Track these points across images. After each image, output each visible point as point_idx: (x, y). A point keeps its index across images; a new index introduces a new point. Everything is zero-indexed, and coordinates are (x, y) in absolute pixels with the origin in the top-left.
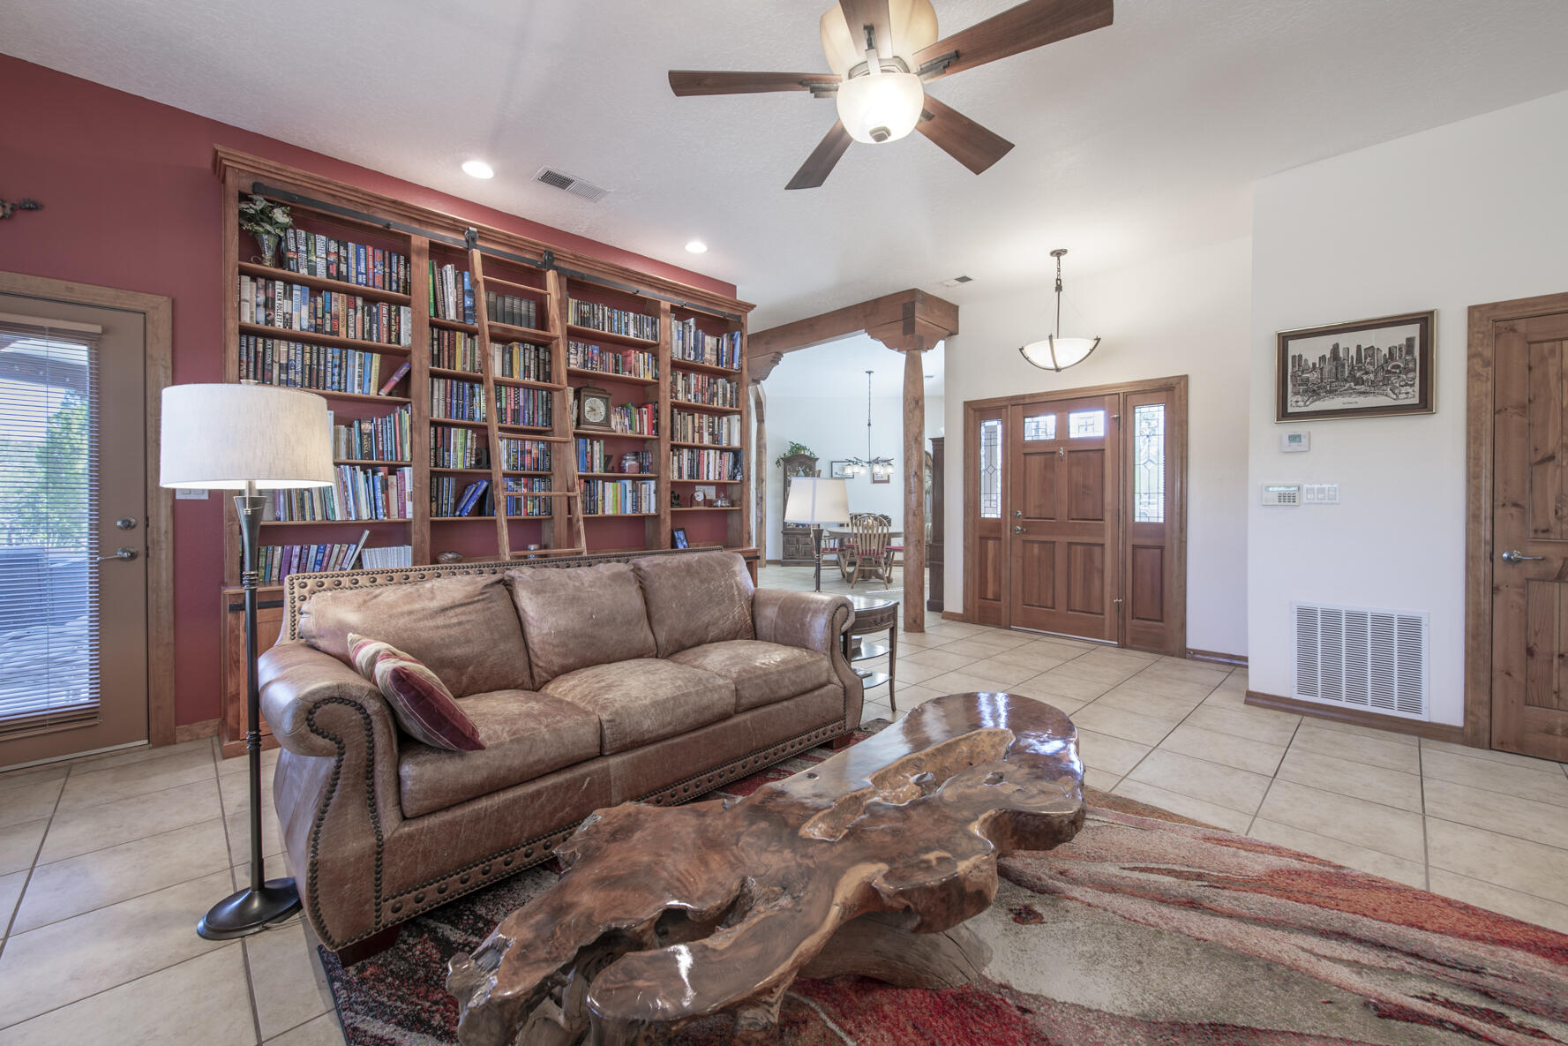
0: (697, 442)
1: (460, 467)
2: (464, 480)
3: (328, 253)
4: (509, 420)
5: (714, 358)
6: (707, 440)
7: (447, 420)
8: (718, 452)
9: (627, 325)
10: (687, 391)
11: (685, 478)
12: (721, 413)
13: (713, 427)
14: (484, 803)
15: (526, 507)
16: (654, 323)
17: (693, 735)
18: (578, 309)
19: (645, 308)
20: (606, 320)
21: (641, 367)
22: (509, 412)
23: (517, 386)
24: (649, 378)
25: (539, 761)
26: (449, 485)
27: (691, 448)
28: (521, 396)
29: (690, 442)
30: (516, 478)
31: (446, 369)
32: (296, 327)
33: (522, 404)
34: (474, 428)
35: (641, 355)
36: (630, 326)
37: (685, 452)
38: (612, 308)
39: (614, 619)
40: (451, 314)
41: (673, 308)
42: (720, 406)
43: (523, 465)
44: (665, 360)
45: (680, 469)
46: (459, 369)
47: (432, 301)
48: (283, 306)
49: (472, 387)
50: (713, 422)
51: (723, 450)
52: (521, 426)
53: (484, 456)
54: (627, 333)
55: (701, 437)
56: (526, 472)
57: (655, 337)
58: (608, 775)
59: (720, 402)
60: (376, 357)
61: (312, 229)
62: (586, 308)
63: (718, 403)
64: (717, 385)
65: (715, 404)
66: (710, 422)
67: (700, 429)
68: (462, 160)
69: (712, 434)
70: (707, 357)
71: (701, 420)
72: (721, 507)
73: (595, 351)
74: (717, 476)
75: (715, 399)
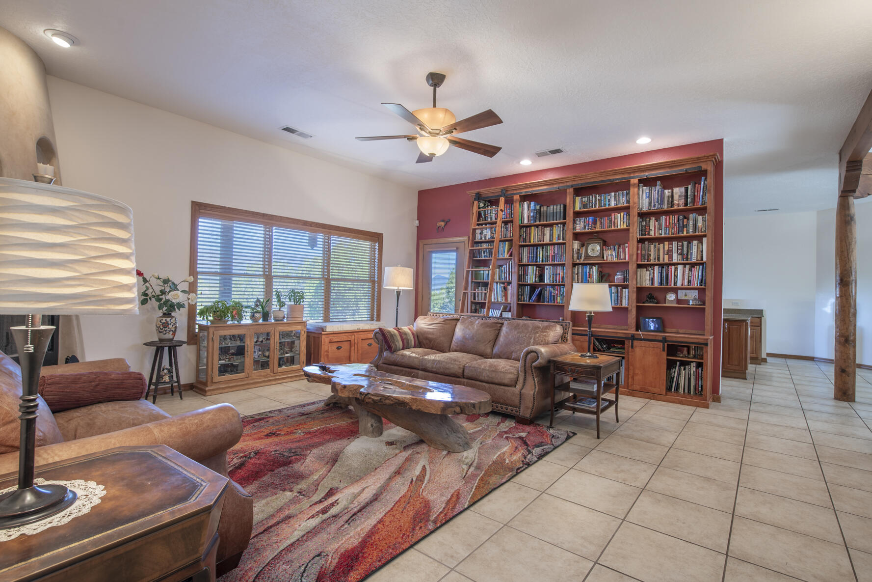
0: (666, 261)
1: (531, 282)
2: (533, 287)
3: (495, 211)
4: (550, 260)
5: (682, 201)
6: (676, 258)
7: (528, 263)
8: (687, 267)
9: (609, 200)
10: (660, 228)
11: (656, 285)
12: (689, 239)
13: (682, 250)
14: (393, 367)
15: (557, 299)
16: (628, 194)
17: (444, 377)
18: (581, 202)
19: (623, 186)
20: (597, 201)
21: (620, 221)
22: (550, 257)
23: (554, 244)
24: (625, 227)
25: (403, 362)
26: (527, 289)
27: (662, 266)
28: (556, 249)
29: (661, 262)
30: (553, 286)
31: (528, 243)
32: (487, 238)
33: (556, 252)
34: (538, 266)
35: (619, 215)
36: (612, 200)
37: (656, 268)
38: (600, 194)
40: (526, 221)
41: (640, 181)
42: (691, 233)
43: (556, 281)
44: (634, 212)
45: (652, 280)
46: (532, 242)
47: (520, 218)
48: (485, 232)
49: (537, 249)
50: (682, 246)
51: (693, 265)
52: (556, 262)
53: (541, 277)
54: (609, 205)
55: (671, 257)
56: (558, 283)
57: (628, 202)
58: (418, 375)
59: (691, 230)
60: (507, 243)
61: (491, 206)
62: (585, 199)
63: (688, 232)
64: (688, 219)
65: (685, 233)
66: (680, 246)
67: (669, 253)
68: (519, 162)
69: (682, 254)
70: (676, 202)
71: (670, 246)
72: (692, 305)
73: (590, 220)
74: (686, 284)
75: (685, 229)
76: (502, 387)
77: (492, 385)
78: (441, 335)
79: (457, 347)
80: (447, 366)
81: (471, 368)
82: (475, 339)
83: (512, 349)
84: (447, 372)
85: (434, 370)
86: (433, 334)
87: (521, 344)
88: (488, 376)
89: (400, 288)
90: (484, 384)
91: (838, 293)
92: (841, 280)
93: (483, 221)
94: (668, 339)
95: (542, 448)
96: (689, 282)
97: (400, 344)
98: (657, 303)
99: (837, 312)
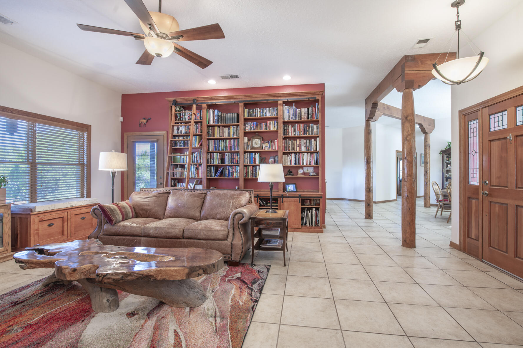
0: (298, 150)
1: (216, 164)
2: (217, 167)
3: (188, 114)
4: (229, 149)
5: (306, 116)
6: (303, 149)
7: (214, 151)
8: (309, 154)
9: (266, 113)
10: (294, 131)
11: (293, 165)
12: (310, 138)
13: (306, 144)
15: (234, 175)
16: (277, 109)
17: (166, 239)
18: (249, 112)
19: (275, 104)
20: (259, 112)
21: (272, 126)
22: (229, 147)
23: (231, 139)
24: (275, 129)
26: (213, 169)
27: (296, 153)
28: (232, 142)
29: (295, 151)
30: (231, 166)
31: (213, 137)
32: (182, 133)
33: (232, 144)
34: (220, 153)
35: (272, 122)
36: (267, 113)
37: (293, 154)
38: (260, 108)
39: (185, 206)
40: (212, 123)
41: (284, 102)
42: (311, 135)
43: (233, 163)
44: (281, 121)
45: (291, 161)
46: (216, 137)
47: (207, 120)
48: (180, 128)
49: (219, 141)
50: (306, 142)
51: (312, 153)
52: (232, 151)
53: (223, 160)
54: (266, 116)
55: (300, 148)
56: (234, 164)
57: (277, 114)
58: (141, 241)
59: (311, 133)
60: (198, 137)
61: (185, 110)
62: (251, 111)
63: (309, 134)
64: (309, 127)
65: (308, 135)
66: (305, 142)
67: (300, 145)
68: (207, 81)
69: (306, 147)
70: (303, 116)
71: (300, 142)
72: (312, 175)
73: (255, 124)
74: (309, 164)
75: (308, 132)
76: (217, 242)
77: (208, 241)
78: (156, 206)
79: (171, 213)
80: (169, 231)
81: (190, 230)
82: (186, 206)
83: (217, 211)
84: (169, 235)
85: (156, 235)
86: (149, 205)
87: (223, 207)
88: (205, 235)
89: (115, 170)
90: (202, 241)
91: (366, 167)
92: (367, 161)
93: (178, 120)
94: (302, 196)
95: (257, 283)
96: (310, 162)
97: (120, 217)
98: (293, 175)
99: (366, 177)
